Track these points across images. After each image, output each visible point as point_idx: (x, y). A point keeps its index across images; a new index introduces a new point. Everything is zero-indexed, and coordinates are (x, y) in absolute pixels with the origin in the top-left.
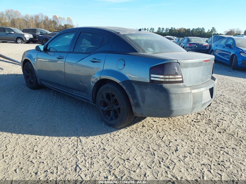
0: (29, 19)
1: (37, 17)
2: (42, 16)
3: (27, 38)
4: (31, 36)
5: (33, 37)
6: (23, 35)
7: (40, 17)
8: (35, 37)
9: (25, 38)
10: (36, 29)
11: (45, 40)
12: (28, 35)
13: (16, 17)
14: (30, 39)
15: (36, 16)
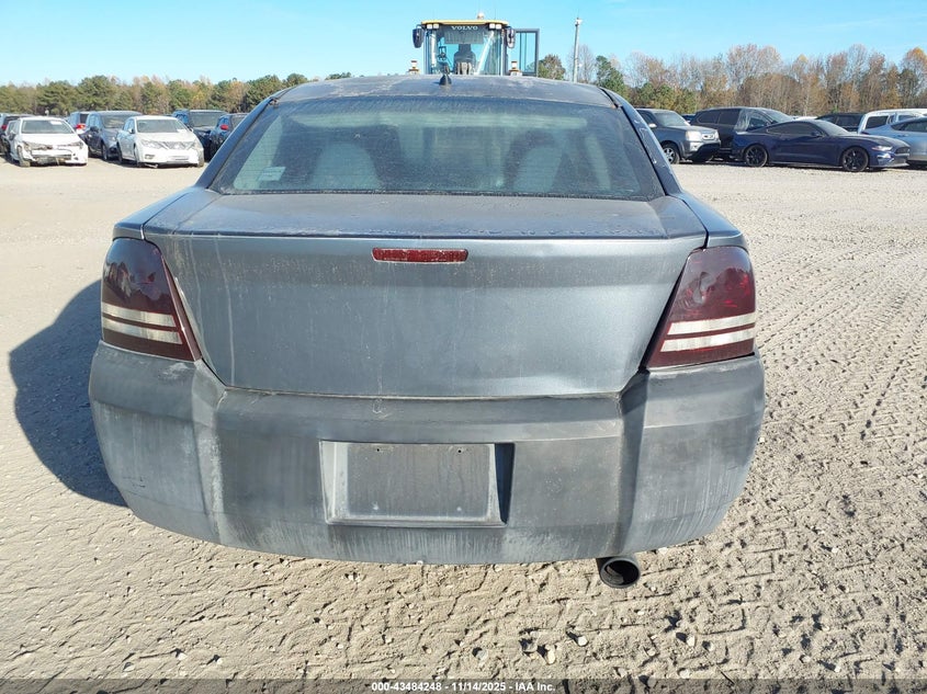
0: (805, 72)
1: (838, 62)
2: (860, 58)
3: (692, 144)
4: (713, 136)
5: (720, 138)
6: (683, 132)
7: (850, 61)
8: (727, 138)
9: (687, 144)
10: (739, 110)
11: (753, 150)
12: (698, 133)
13: (761, 72)
14: (705, 145)
15: (834, 61)
